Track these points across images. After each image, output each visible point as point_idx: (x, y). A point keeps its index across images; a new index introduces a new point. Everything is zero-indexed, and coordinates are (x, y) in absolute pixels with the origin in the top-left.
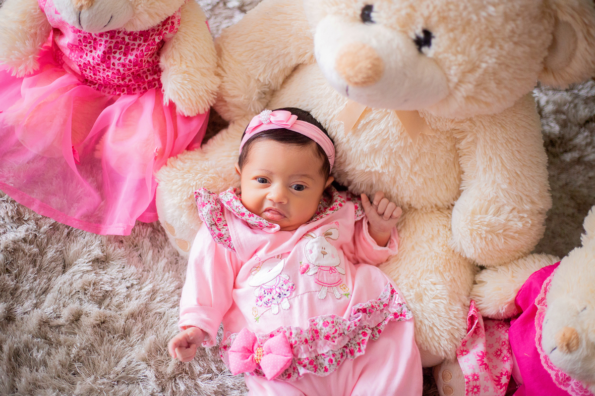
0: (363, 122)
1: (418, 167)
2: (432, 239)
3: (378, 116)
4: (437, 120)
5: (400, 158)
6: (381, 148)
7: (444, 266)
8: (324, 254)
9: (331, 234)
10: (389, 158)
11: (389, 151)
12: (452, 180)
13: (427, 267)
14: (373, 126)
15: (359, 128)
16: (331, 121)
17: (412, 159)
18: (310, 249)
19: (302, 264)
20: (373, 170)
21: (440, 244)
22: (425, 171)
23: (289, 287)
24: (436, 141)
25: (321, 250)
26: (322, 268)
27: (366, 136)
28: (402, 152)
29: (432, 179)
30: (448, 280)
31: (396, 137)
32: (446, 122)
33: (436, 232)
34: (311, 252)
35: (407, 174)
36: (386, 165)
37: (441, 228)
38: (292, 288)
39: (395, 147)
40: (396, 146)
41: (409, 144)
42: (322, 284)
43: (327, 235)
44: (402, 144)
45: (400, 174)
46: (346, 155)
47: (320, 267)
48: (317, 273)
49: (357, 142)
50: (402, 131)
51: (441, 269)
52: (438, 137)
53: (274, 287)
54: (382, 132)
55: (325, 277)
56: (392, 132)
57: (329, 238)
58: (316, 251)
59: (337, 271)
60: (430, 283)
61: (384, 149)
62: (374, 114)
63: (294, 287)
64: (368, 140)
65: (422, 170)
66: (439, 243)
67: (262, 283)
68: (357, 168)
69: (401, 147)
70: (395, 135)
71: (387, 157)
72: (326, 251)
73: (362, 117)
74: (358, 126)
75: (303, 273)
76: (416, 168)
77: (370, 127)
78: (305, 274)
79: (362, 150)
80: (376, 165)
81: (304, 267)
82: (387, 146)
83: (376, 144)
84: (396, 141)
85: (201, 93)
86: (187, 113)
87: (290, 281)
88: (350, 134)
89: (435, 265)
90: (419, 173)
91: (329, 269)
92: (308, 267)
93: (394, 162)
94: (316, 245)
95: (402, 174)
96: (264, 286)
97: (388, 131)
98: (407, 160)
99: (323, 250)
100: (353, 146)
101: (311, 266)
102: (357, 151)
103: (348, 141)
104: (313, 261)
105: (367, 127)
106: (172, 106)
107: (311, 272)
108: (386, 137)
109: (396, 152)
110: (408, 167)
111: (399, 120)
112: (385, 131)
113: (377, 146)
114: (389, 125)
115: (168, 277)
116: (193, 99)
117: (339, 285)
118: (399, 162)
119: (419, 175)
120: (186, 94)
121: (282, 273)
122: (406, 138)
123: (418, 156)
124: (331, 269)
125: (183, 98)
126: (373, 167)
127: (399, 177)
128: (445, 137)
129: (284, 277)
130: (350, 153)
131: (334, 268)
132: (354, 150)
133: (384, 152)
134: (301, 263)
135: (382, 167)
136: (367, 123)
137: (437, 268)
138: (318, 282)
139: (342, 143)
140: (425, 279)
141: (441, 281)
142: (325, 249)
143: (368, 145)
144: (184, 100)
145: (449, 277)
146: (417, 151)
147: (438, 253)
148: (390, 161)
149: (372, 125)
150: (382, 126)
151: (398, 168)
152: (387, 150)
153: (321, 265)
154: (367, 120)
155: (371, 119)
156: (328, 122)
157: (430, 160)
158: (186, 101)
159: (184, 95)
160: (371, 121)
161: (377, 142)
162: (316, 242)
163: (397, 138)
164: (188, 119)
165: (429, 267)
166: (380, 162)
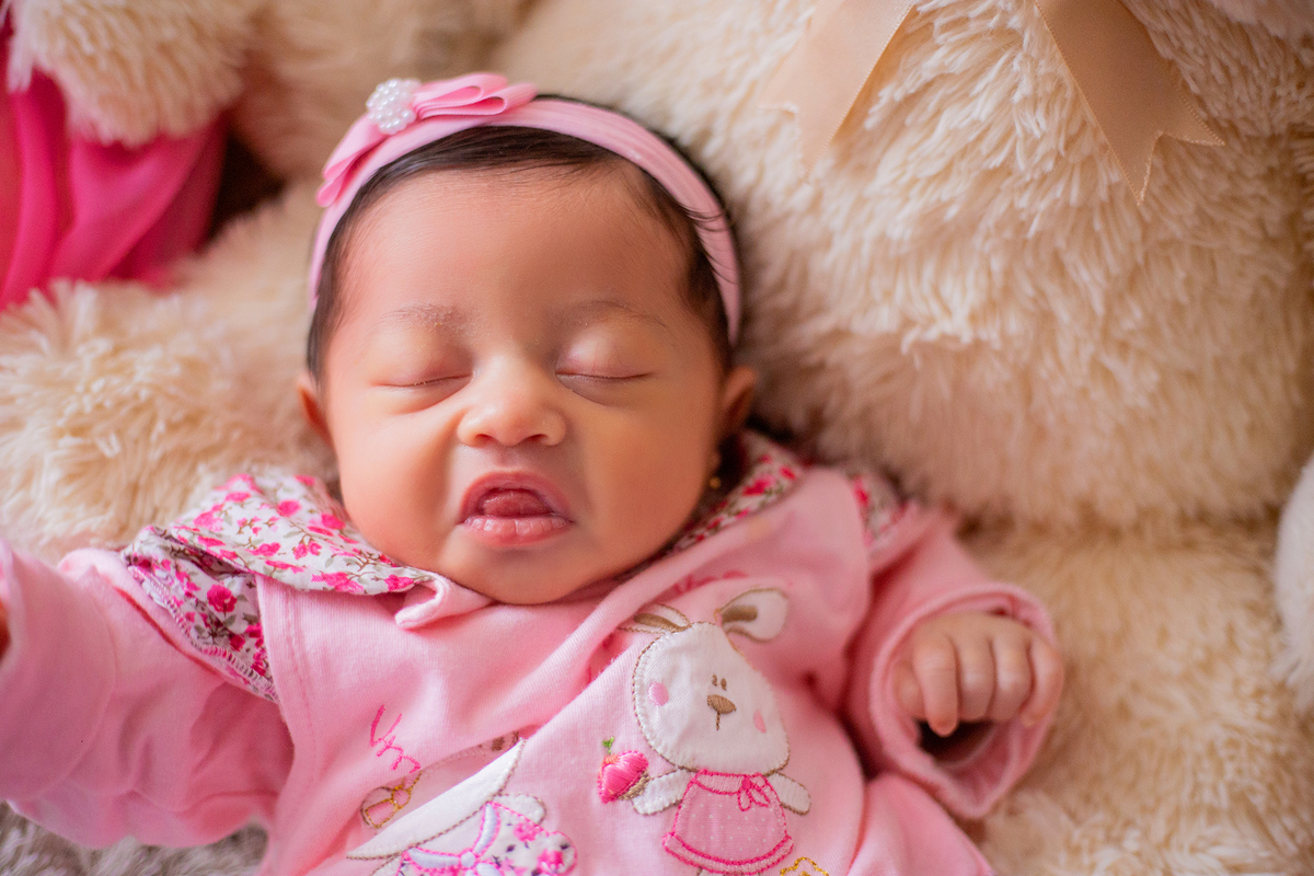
0: (889, 94)
1: (1138, 314)
2: (1207, 667)
3: (961, 61)
4: (1234, 71)
5: (1059, 267)
6: (969, 224)
7: (1271, 787)
8: (721, 708)
9: (749, 616)
10: (1008, 273)
11: (1008, 234)
12: (1275, 384)
13: (1193, 795)
14: (938, 113)
15: (870, 123)
16: (737, 113)
17: (1115, 270)
18: (658, 678)
19: (615, 749)
20: (932, 335)
21: (1247, 689)
22: (1167, 332)
23: (543, 858)
24: (1223, 185)
25: (706, 689)
26: (705, 780)
27: (905, 163)
28: (1068, 242)
29: (1191, 378)
30: (1292, 848)
31: (1044, 157)
32: (1276, 82)
33: (1218, 637)
34: (662, 696)
35: (1087, 350)
36: (991, 307)
37: (1241, 619)
38: (559, 860)
39: (1037, 208)
40: (1043, 205)
41: (1103, 193)
42: (699, 860)
43: (735, 617)
44: (1075, 195)
45: (1055, 351)
46: (804, 275)
47: (697, 775)
48: (678, 804)
49: (861, 201)
50: (1074, 129)
51: (1259, 801)
52: (1230, 165)
53: (467, 858)
54: (980, 138)
55: (715, 828)
56: (1027, 135)
57: (742, 633)
58: (686, 695)
59: (772, 796)
60: (1216, 865)
61: (989, 222)
62: (940, 53)
63: (568, 857)
64: (914, 181)
65: (1152, 331)
66: (1237, 683)
67: (411, 840)
68: (859, 326)
69: (1067, 206)
70: (1041, 150)
71: (997, 265)
72: (729, 695)
73: (884, 70)
74: (865, 115)
75: (614, 798)
76: (1133, 317)
77: (925, 117)
78: (621, 804)
79: (882, 240)
80: (948, 311)
81: (622, 765)
82: (1000, 207)
83: (950, 202)
84: (1044, 177)
85: (169, 33)
86: (110, 126)
87: (550, 826)
88: (824, 164)
89: (1231, 785)
90: (1141, 342)
91: (736, 784)
92: (639, 768)
93: (1028, 290)
94: (686, 665)
95: (1065, 346)
96: (415, 854)
97: (1010, 131)
98: (1090, 278)
99: (719, 691)
100: (837, 223)
101: (654, 769)
102: (856, 247)
103: (815, 205)
104: (664, 743)
105: (909, 121)
106: (46, 92)
107: (654, 796)
108: (997, 161)
109: (1039, 236)
110: (1092, 313)
111: (1063, 71)
112: (994, 136)
113: (952, 212)
114: (1017, 97)
115: (18, 851)
116: (132, 53)
117: (781, 866)
118: (1052, 288)
119: (1141, 354)
120: (102, 33)
121: (510, 790)
122: (1089, 163)
123: (1140, 259)
124: (747, 784)
125: (88, 48)
126: (931, 320)
127: (1049, 362)
128: (1263, 170)
129: (517, 808)
130: (823, 263)
131: (759, 782)
132: (842, 244)
133: (987, 237)
134: (607, 744)
135: (973, 318)
136: (911, 100)
137: (1240, 798)
138: (681, 851)
139: (787, 215)
140: (1193, 850)
141: (1264, 854)
142: (724, 685)
143: (914, 206)
144: (92, 60)
145: (1292, 836)
146: (1137, 234)
147: (1238, 730)
148: (1008, 291)
149: (932, 107)
150: (982, 108)
151: (1045, 320)
152: (999, 227)
153: (702, 763)
154: (910, 85)
155: (927, 75)
156: (720, 126)
157: (1188, 282)
158: (103, 64)
159: (93, 38)
160: (928, 85)
161: (957, 189)
162: (688, 649)
163: (1049, 166)
164: (116, 156)
165: (1207, 796)
166: (964, 291)
